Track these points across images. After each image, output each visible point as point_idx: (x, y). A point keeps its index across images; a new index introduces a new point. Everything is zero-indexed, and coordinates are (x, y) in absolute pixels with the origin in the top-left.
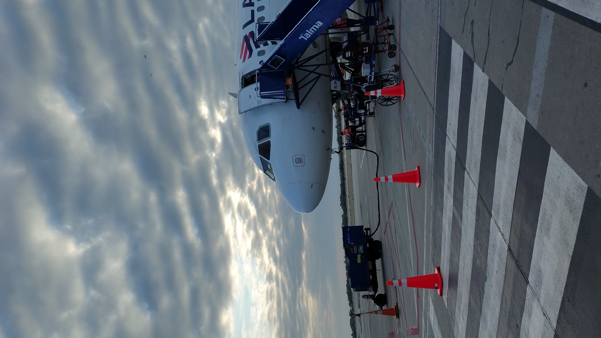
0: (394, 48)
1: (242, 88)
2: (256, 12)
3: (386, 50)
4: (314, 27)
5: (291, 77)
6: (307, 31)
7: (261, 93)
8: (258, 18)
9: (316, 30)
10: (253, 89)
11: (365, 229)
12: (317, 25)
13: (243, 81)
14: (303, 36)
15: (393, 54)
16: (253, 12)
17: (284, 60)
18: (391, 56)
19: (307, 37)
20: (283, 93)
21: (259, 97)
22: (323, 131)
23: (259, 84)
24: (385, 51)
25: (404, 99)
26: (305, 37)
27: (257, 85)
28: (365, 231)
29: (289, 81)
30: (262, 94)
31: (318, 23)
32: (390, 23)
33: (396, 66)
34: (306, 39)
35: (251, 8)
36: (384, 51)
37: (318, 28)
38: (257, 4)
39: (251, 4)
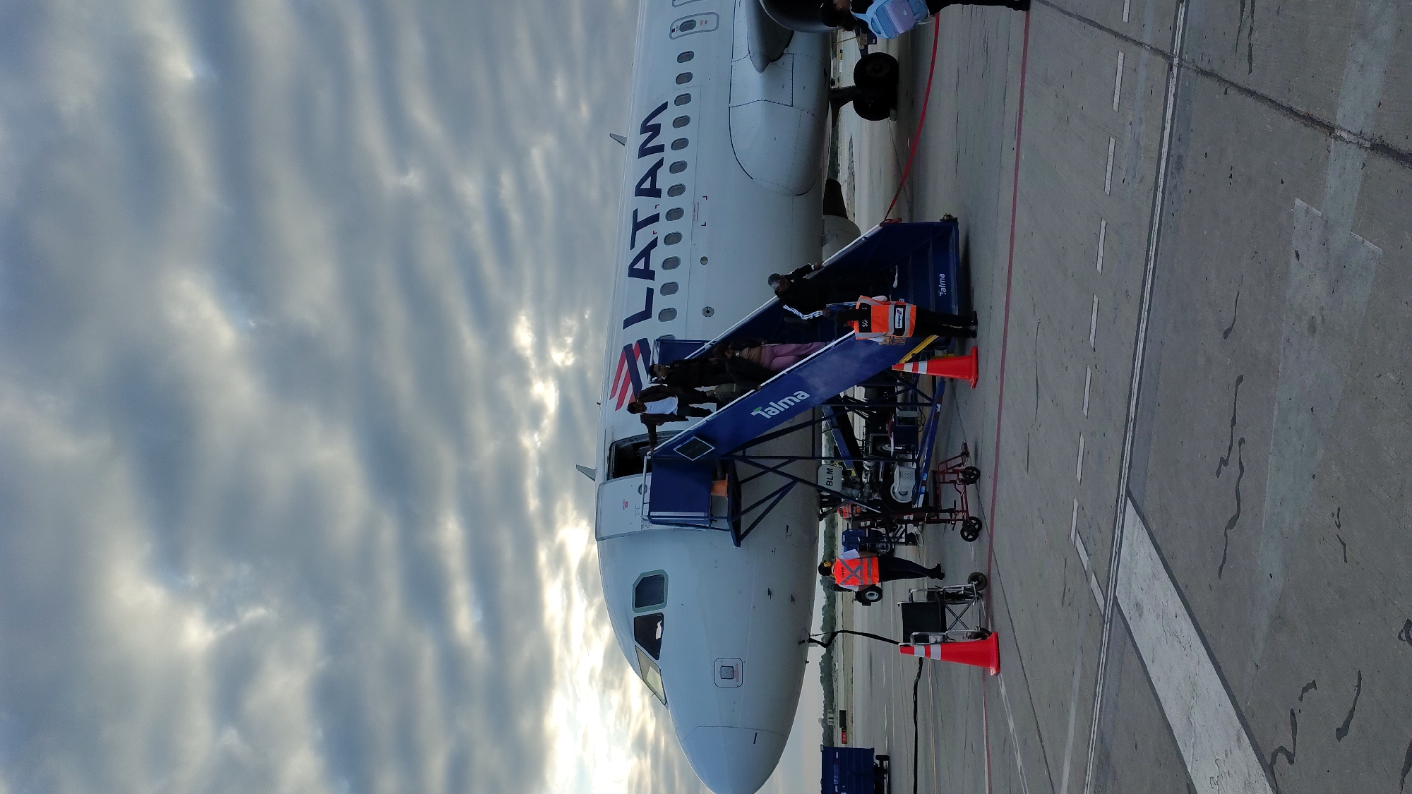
1: (608, 480)
2: (657, 295)
4: (790, 399)
5: (727, 478)
6: (772, 403)
7: (652, 513)
8: (660, 310)
9: (792, 404)
10: (636, 487)
11: (878, 757)
12: (796, 396)
13: (613, 458)
14: (762, 410)
16: (650, 292)
17: (713, 448)
18: (968, 535)
19: (770, 413)
20: (703, 519)
22: (793, 599)
23: (649, 477)
26: (766, 413)
27: (645, 479)
28: (877, 762)
29: (721, 490)
30: (653, 516)
31: (800, 394)
32: (970, 462)
33: (980, 577)
34: (769, 417)
35: (648, 283)
36: (951, 521)
37: (798, 401)
38: (662, 277)
39: (648, 274)
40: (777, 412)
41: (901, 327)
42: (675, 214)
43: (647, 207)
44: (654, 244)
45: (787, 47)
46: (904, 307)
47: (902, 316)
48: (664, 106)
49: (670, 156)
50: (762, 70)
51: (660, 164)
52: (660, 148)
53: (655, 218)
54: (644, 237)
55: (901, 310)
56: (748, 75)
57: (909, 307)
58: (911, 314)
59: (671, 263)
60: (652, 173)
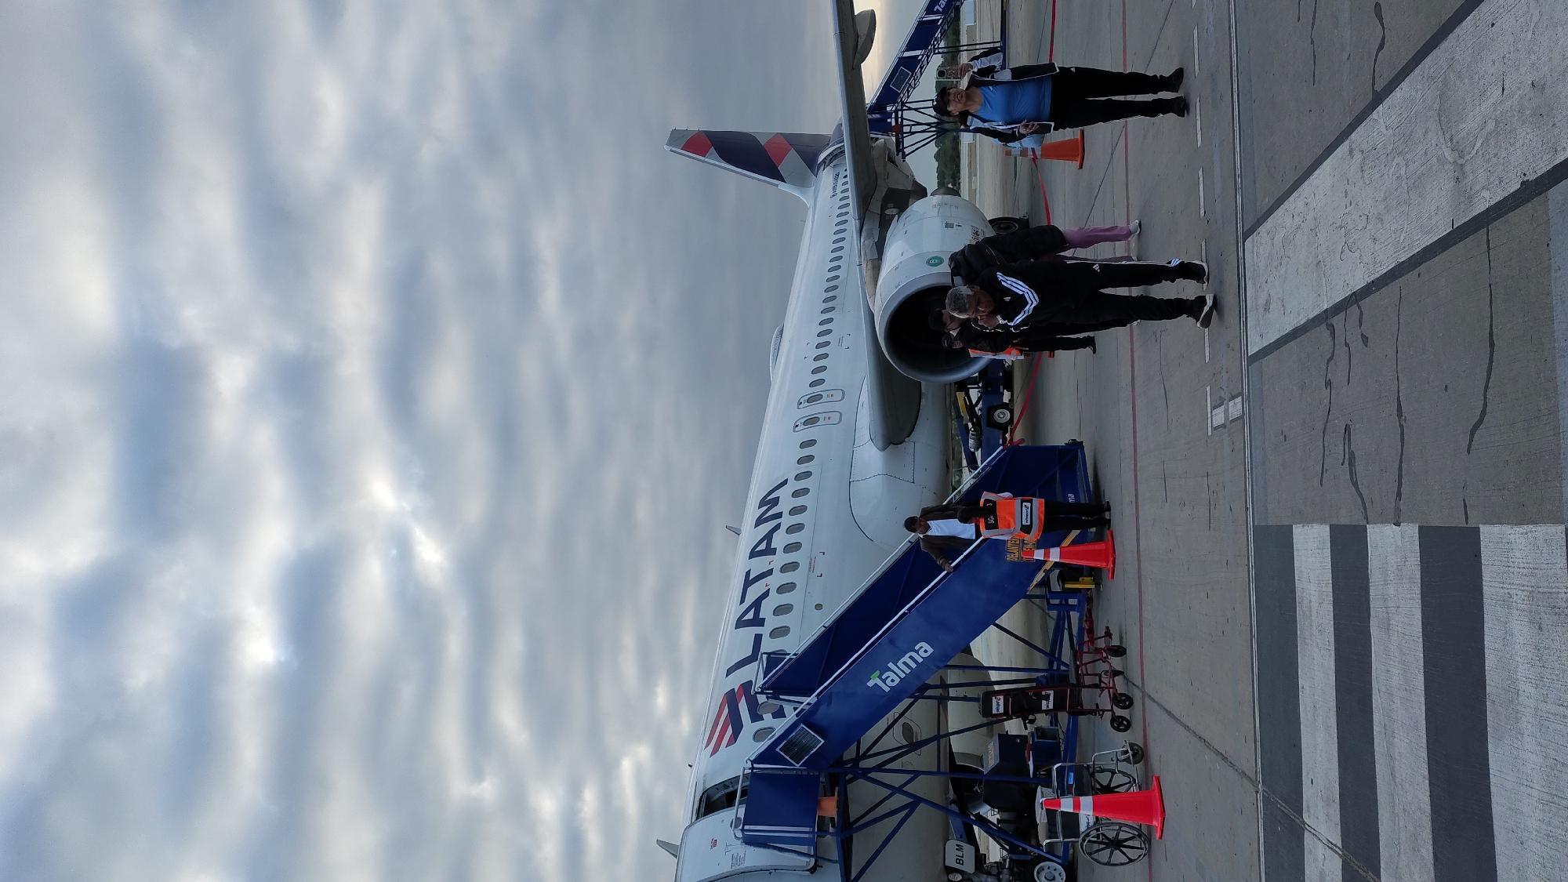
0: (1127, 703)
1: (697, 819)
2: (766, 640)
3: (1104, 711)
4: (911, 657)
5: (836, 794)
6: (891, 665)
7: (746, 827)
8: (769, 652)
9: (914, 665)
10: (726, 820)
12: (917, 652)
13: (703, 804)
14: (880, 677)
15: (1125, 722)
16: (758, 639)
17: (823, 741)
18: (1119, 725)
19: (888, 681)
20: (807, 836)
21: (739, 839)
23: (742, 809)
24: (1101, 713)
25: (1161, 837)
26: (884, 681)
27: (737, 810)
29: (829, 807)
30: (747, 830)
31: (922, 647)
33: (1136, 747)
34: (887, 689)
35: (757, 630)
36: (1096, 711)
37: (920, 660)
38: (772, 622)
39: (758, 621)
40: (897, 680)
41: (1029, 523)
42: (791, 567)
43: (759, 565)
44: (766, 594)
45: (908, 437)
46: (1031, 501)
47: (1029, 510)
48: (785, 482)
49: (786, 521)
50: (883, 449)
51: (778, 527)
52: (779, 515)
53: (770, 572)
54: (754, 592)
55: (1029, 504)
56: (870, 456)
57: (1035, 501)
58: (1039, 508)
59: (781, 610)
60: (769, 537)
